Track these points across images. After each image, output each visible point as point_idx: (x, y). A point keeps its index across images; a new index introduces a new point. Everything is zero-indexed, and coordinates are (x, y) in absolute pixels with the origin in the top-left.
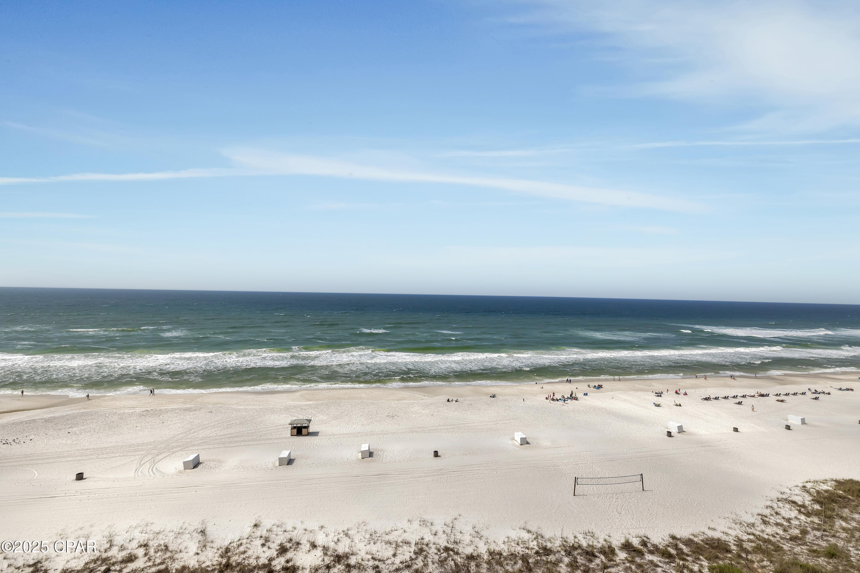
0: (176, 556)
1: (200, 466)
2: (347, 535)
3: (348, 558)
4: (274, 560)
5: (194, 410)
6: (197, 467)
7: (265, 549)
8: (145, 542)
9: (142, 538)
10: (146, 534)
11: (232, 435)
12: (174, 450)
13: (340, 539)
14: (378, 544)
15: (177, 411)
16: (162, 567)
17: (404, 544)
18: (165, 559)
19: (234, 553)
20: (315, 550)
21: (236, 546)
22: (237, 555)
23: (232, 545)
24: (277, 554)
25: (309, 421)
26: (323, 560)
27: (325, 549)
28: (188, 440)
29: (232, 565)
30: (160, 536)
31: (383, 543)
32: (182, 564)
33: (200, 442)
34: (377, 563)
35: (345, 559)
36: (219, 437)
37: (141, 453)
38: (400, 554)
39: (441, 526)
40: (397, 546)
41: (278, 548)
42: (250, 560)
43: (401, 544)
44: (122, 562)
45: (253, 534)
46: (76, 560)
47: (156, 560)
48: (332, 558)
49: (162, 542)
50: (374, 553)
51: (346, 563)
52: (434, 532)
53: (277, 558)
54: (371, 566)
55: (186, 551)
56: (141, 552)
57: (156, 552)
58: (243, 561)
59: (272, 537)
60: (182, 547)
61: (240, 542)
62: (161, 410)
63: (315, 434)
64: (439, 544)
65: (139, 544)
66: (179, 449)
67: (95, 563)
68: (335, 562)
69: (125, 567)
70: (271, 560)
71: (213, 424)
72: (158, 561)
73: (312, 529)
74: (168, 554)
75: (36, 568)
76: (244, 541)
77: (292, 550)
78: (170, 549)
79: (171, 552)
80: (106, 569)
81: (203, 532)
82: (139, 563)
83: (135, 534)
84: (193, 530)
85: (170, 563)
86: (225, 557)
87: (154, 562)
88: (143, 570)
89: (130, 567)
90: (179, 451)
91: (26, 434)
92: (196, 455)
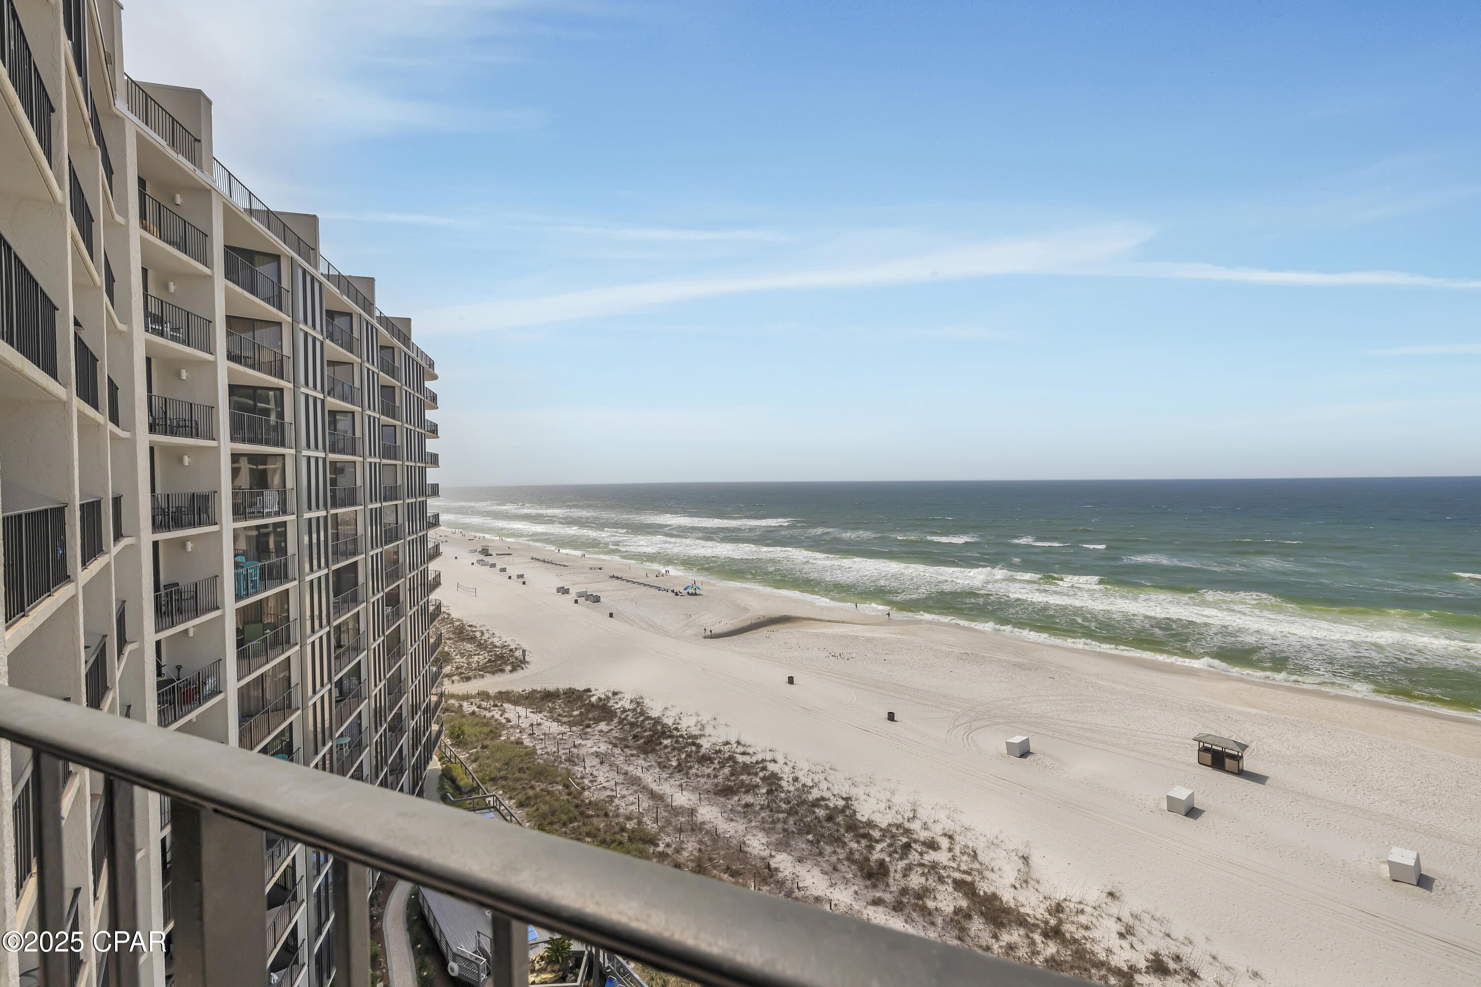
0: (987, 874)
1: (1030, 758)
4: (1140, 973)
5: (1028, 669)
6: (1025, 757)
7: (1125, 944)
8: (951, 833)
9: (949, 826)
10: (953, 823)
11: (1084, 726)
12: (997, 720)
15: (1004, 664)
16: (969, 879)
18: (971, 869)
19: (1070, 919)
21: (1075, 910)
22: (1075, 926)
23: (1068, 903)
24: (1147, 967)
25: (1244, 747)
28: (1015, 712)
29: (1064, 935)
30: (969, 835)
32: (993, 889)
33: (1033, 720)
36: (1063, 722)
37: (956, 710)
41: (1151, 957)
42: (1095, 946)
44: (924, 844)
45: (1104, 906)
46: (881, 815)
47: (962, 864)
49: (971, 845)
53: (1146, 973)
55: (999, 873)
56: (944, 843)
57: (963, 853)
58: (1083, 941)
59: (1140, 930)
60: (995, 865)
61: (1082, 906)
62: (983, 657)
63: (1258, 778)
65: (944, 832)
66: (1002, 721)
67: (897, 829)
69: (927, 853)
70: (1133, 969)
71: (1054, 698)
72: (964, 867)
73: (1230, 965)
74: (976, 866)
75: (847, 803)
76: (1088, 909)
77: (1178, 977)
78: (980, 858)
79: (981, 864)
80: (907, 842)
81: (1025, 859)
82: (942, 857)
83: (942, 815)
84: (1012, 848)
85: (977, 879)
86: (1056, 917)
87: (959, 865)
88: (945, 868)
89: (931, 856)
90: (1003, 723)
91: (850, 651)
92: (1025, 738)
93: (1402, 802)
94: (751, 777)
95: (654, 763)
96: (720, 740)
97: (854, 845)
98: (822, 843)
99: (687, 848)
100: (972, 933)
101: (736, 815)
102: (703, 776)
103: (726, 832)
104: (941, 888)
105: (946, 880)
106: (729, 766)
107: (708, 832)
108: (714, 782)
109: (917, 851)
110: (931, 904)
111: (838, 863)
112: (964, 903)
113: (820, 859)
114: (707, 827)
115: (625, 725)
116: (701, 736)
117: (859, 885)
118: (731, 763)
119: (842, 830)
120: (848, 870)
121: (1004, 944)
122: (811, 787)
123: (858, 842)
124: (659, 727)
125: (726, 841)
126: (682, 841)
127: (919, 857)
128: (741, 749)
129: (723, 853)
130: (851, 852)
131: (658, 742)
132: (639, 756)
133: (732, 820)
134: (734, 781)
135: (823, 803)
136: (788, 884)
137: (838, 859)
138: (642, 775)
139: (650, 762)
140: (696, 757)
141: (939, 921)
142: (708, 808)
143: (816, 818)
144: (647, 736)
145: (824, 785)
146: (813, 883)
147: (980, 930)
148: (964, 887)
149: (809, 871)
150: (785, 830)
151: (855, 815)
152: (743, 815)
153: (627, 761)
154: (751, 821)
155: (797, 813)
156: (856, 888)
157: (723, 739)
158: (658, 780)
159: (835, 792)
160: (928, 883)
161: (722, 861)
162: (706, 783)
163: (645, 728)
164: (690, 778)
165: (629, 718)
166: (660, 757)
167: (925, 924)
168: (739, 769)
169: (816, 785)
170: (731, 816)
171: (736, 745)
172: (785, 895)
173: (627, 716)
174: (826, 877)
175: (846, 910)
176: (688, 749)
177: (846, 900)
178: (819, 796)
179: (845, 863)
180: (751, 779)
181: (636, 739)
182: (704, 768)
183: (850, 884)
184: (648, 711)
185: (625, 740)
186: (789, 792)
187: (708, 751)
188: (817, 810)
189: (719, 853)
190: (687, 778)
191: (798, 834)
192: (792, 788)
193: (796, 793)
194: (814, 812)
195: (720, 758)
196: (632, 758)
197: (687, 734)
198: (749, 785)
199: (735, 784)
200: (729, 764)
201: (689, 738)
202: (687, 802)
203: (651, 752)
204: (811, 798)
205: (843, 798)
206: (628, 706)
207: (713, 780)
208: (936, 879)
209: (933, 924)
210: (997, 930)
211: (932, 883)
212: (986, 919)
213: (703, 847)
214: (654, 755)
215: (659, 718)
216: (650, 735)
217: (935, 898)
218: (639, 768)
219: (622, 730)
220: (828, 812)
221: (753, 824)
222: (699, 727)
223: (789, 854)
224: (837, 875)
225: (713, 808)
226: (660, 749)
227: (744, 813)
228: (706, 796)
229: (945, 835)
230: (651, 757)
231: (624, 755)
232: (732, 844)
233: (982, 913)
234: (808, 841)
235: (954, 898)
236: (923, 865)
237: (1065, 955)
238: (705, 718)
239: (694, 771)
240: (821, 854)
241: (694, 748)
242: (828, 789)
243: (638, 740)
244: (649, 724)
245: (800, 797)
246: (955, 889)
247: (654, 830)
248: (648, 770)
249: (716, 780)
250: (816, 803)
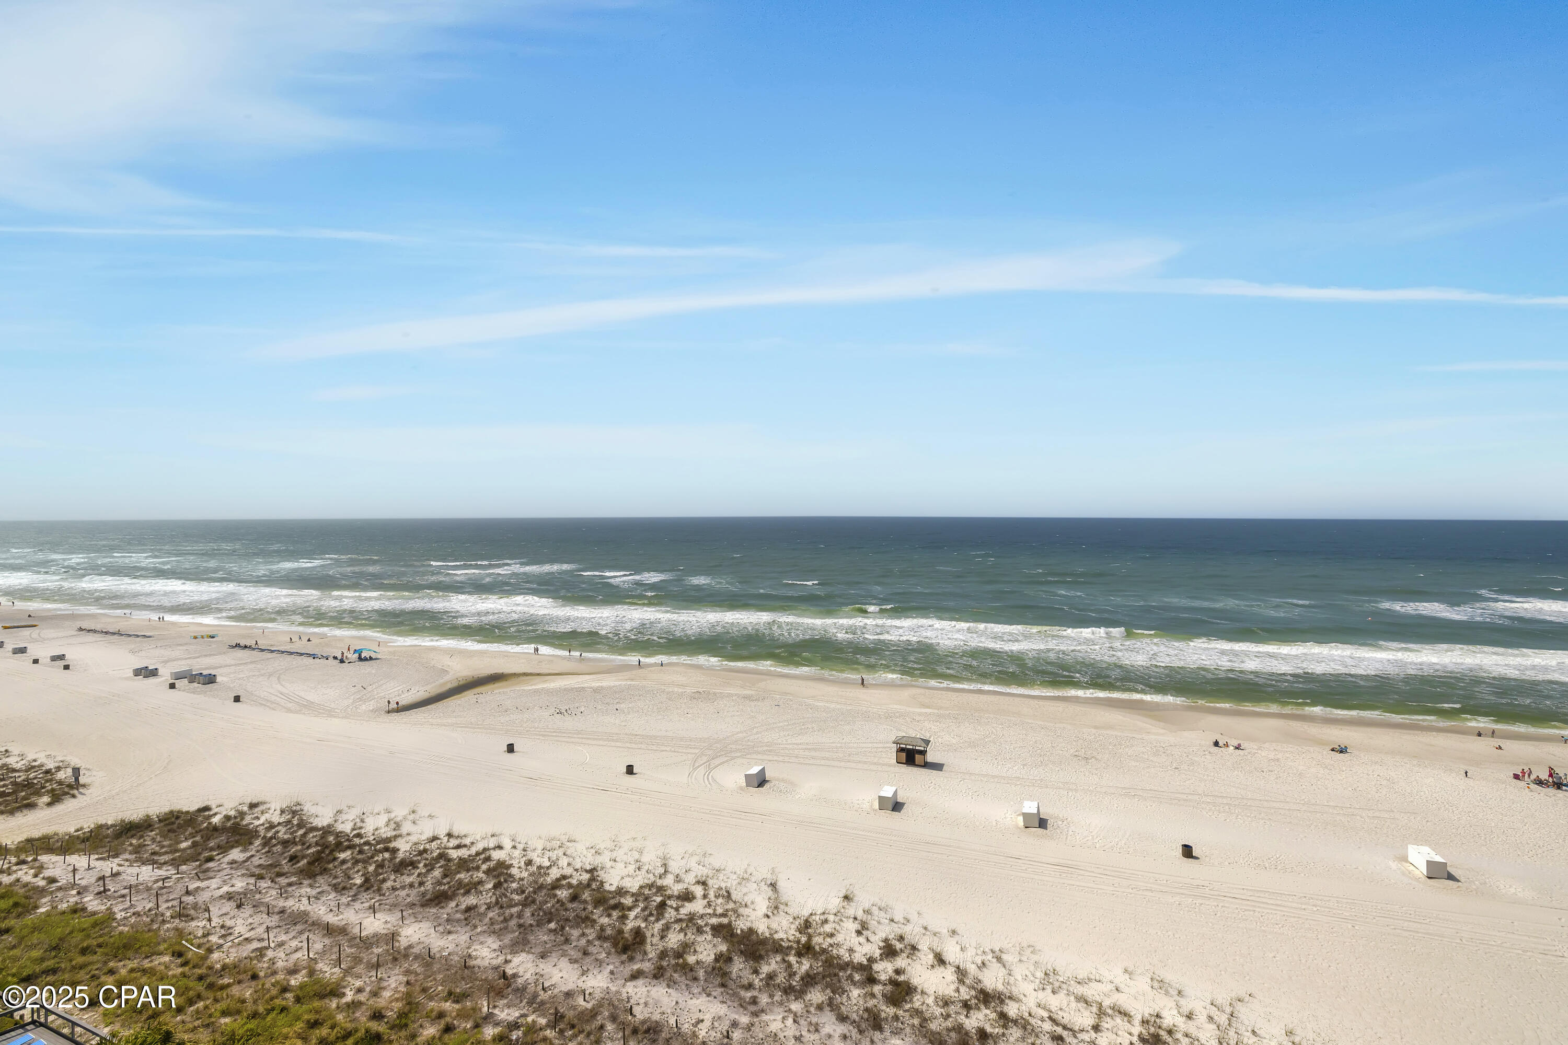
0: (742, 911)
1: (767, 786)
2: (999, 959)
3: (1002, 1002)
4: (876, 962)
5: (756, 700)
6: (763, 787)
7: (862, 939)
8: (704, 879)
9: (701, 872)
10: (705, 868)
11: (808, 747)
12: (733, 755)
13: (987, 963)
14: (1062, 995)
15: (734, 698)
16: (725, 921)
17: (1117, 1014)
18: (727, 910)
19: (818, 932)
20: (942, 968)
21: (819, 922)
22: (822, 937)
23: (814, 917)
24: (881, 955)
25: (927, 742)
26: (958, 990)
27: (961, 973)
28: (749, 743)
29: (814, 948)
30: (721, 876)
31: (1072, 998)
32: (749, 924)
33: (765, 748)
34: (1059, 1030)
35: (997, 1002)
36: (791, 746)
37: (694, 751)
38: (1107, 1029)
39: (1205, 1004)
40: (1101, 1013)
41: (882, 944)
42: (840, 950)
43: (1110, 1011)
44: (679, 897)
45: (842, 910)
46: (630, 879)
47: (718, 908)
48: (973, 993)
49: (723, 885)
50: (1053, 1011)
51: (998, 1009)
52: (1185, 1011)
53: (880, 960)
54: (1048, 1033)
55: (752, 907)
56: (699, 891)
57: (717, 897)
58: (830, 949)
59: (873, 924)
60: (747, 899)
61: (826, 916)
62: (715, 694)
63: (937, 767)
64: (1198, 1040)
65: (697, 879)
66: (738, 754)
67: (650, 890)
68: (979, 1000)
69: (683, 906)
70: (871, 960)
71: (781, 724)
72: (720, 911)
73: (937, 930)
74: (731, 905)
75: (592, 875)
76: (831, 918)
77: (904, 955)
78: (734, 897)
79: (735, 902)
80: (662, 901)
81: (773, 886)
82: (697, 906)
83: (693, 863)
84: (760, 879)
85: (733, 919)
86: (805, 933)
87: (715, 910)
88: (702, 917)
89: (688, 908)
90: (739, 757)
91: (577, 705)
92: (760, 768)
93: (1024, 765)
94: (470, 873)
95: (326, 888)
96: (424, 837)
97: (605, 920)
98: (567, 928)
99: (389, 985)
100: (734, 976)
101: (455, 924)
102: (403, 888)
103: (443, 949)
104: (700, 939)
105: (705, 929)
106: (439, 867)
107: (416, 957)
108: (419, 892)
109: (672, 907)
110: (691, 959)
111: (588, 946)
112: (723, 948)
113: (565, 947)
114: (416, 950)
115: (275, 845)
116: (396, 837)
117: (614, 963)
118: (442, 862)
119: (590, 907)
120: (601, 950)
121: (764, 975)
122: (548, 868)
123: (609, 916)
124: (331, 838)
125: (444, 961)
126: (381, 979)
127: (675, 913)
128: (454, 842)
129: (441, 976)
130: (602, 929)
131: (331, 857)
132: (301, 884)
133: (449, 932)
134: (449, 883)
135: (564, 882)
136: (531, 988)
137: (588, 941)
138: (309, 908)
139: (319, 887)
140: (391, 865)
141: (701, 974)
142: (416, 926)
143: (558, 901)
144: (313, 854)
145: (564, 862)
146: (562, 978)
147: (740, 970)
148: (723, 931)
149: (555, 965)
150: (520, 926)
151: (603, 886)
152: (465, 922)
153: (283, 893)
154: (475, 927)
155: (534, 902)
156: (611, 967)
157: (428, 834)
158: (335, 909)
159: (578, 866)
160: (687, 938)
161: (440, 988)
162: (408, 895)
163: (308, 844)
164: (384, 895)
165: (280, 835)
166: (336, 877)
167: (688, 982)
168: (453, 868)
169: (554, 863)
170: (448, 927)
171: (446, 839)
172: (527, 1003)
173: (278, 832)
174: (576, 966)
175: (602, 995)
176: (379, 858)
177: (601, 985)
178: (558, 876)
179: (597, 943)
180: (471, 877)
181: (294, 861)
182: (404, 877)
183: (604, 965)
184: (311, 820)
185: (276, 867)
186: (522, 879)
187: (408, 854)
188: (558, 892)
189: (435, 979)
190: (380, 895)
191: (538, 926)
192: (525, 874)
193: (531, 879)
194: (555, 896)
195: (427, 859)
196: (290, 889)
197: (374, 839)
198: (470, 883)
199: (450, 887)
200: (439, 865)
201: (378, 843)
202: (383, 926)
203: (321, 874)
204: (549, 880)
205: (587, 871)
206: (276, 819)
207: (417, 890)
208: (695, 931)
209: (695, 979)
210: (756, 965)
211: (690, 936)
212: (745, 957)
213: (412, 978)
214: (326, 877)
215: (329, 826)
216: (318, 852)
217: (695, 951)
218: (303, 899)
219: (270, 854)
220: (571, 891)
221: (479, 929)
222: (393, 826)
223: (528, 952)
224: (588, 960)
225: (421, 925)
226: (335, 867)
227: (466, 919)
228: (411, 911)
229: (698, 882)
230: (320, 880)
231: (277, 886)
232: (453, 962)
233: (742, 952)
234: (551, 931)
235: (714, 945)
236: (680, 920)
237: (817, 968)
238: (399, 813)
239: (389, 884)
240: (567, 941)
241: (387, 855)
242: (569, 864)
243: (298, 862)
244: (313, 837)
245: (536, 882)
246: (714, 936)
247: (335, 976)
248: (319, 899)
249: (422, 888)
250: (556, 885)
